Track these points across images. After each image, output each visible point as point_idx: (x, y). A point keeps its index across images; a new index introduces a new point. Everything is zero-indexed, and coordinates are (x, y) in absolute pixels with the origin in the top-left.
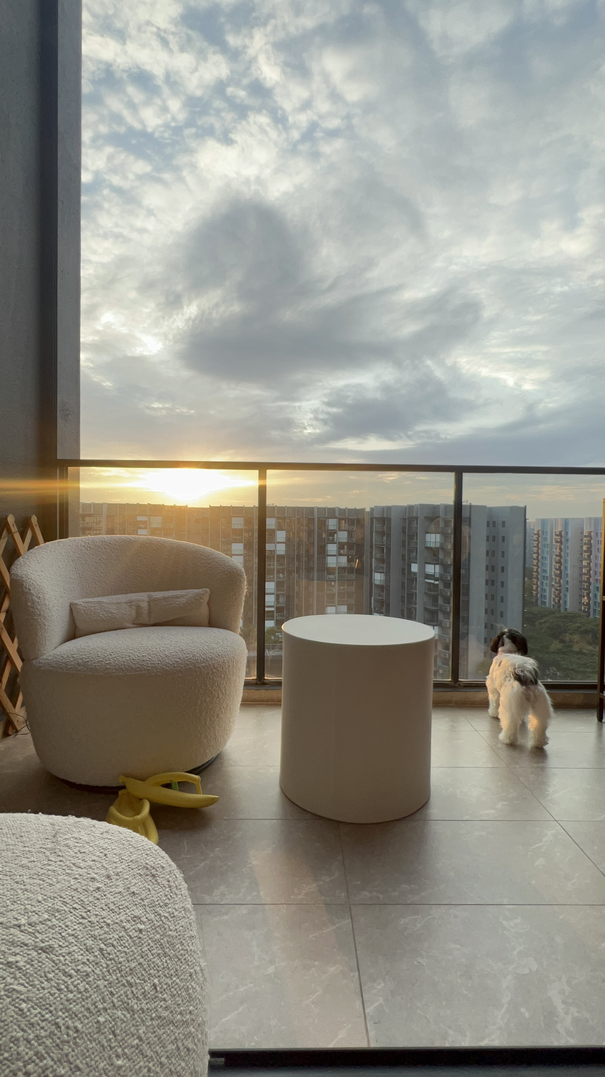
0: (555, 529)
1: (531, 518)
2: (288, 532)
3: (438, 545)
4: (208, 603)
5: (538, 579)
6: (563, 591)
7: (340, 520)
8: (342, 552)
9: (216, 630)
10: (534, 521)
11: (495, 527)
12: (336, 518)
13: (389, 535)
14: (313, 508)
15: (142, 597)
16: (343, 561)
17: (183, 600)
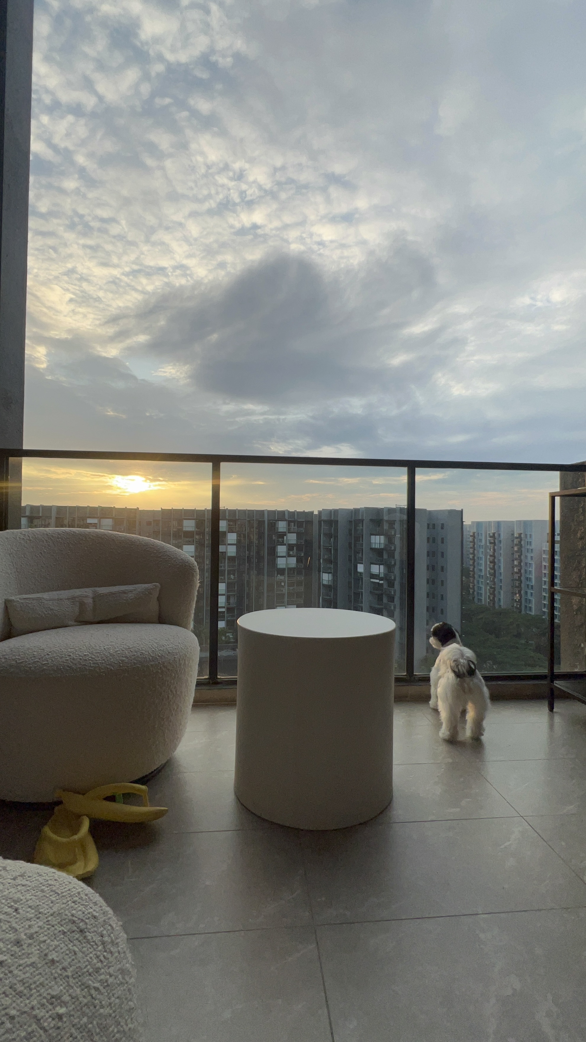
0: (489, 531)
1: (468, 520)
2: (239, 536)
3: (382, 546)
4: (159, 599)
5: (474, 578)
6: (496, 589)
7: (289, 522)
8: (291, 553)
9: (165, 626)
10: (470, 523)
11: (434, 529)
12: (286, 520)
13: (336, 537)
14: (263, 511)
15: (87, 593)
16: (293, 562)
17: (130, 595)
